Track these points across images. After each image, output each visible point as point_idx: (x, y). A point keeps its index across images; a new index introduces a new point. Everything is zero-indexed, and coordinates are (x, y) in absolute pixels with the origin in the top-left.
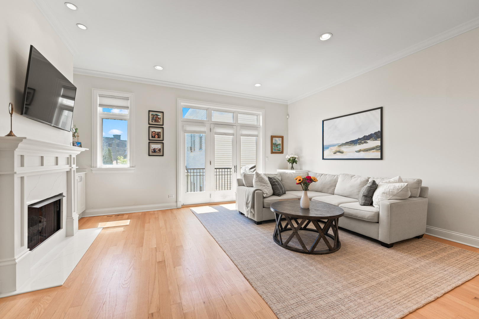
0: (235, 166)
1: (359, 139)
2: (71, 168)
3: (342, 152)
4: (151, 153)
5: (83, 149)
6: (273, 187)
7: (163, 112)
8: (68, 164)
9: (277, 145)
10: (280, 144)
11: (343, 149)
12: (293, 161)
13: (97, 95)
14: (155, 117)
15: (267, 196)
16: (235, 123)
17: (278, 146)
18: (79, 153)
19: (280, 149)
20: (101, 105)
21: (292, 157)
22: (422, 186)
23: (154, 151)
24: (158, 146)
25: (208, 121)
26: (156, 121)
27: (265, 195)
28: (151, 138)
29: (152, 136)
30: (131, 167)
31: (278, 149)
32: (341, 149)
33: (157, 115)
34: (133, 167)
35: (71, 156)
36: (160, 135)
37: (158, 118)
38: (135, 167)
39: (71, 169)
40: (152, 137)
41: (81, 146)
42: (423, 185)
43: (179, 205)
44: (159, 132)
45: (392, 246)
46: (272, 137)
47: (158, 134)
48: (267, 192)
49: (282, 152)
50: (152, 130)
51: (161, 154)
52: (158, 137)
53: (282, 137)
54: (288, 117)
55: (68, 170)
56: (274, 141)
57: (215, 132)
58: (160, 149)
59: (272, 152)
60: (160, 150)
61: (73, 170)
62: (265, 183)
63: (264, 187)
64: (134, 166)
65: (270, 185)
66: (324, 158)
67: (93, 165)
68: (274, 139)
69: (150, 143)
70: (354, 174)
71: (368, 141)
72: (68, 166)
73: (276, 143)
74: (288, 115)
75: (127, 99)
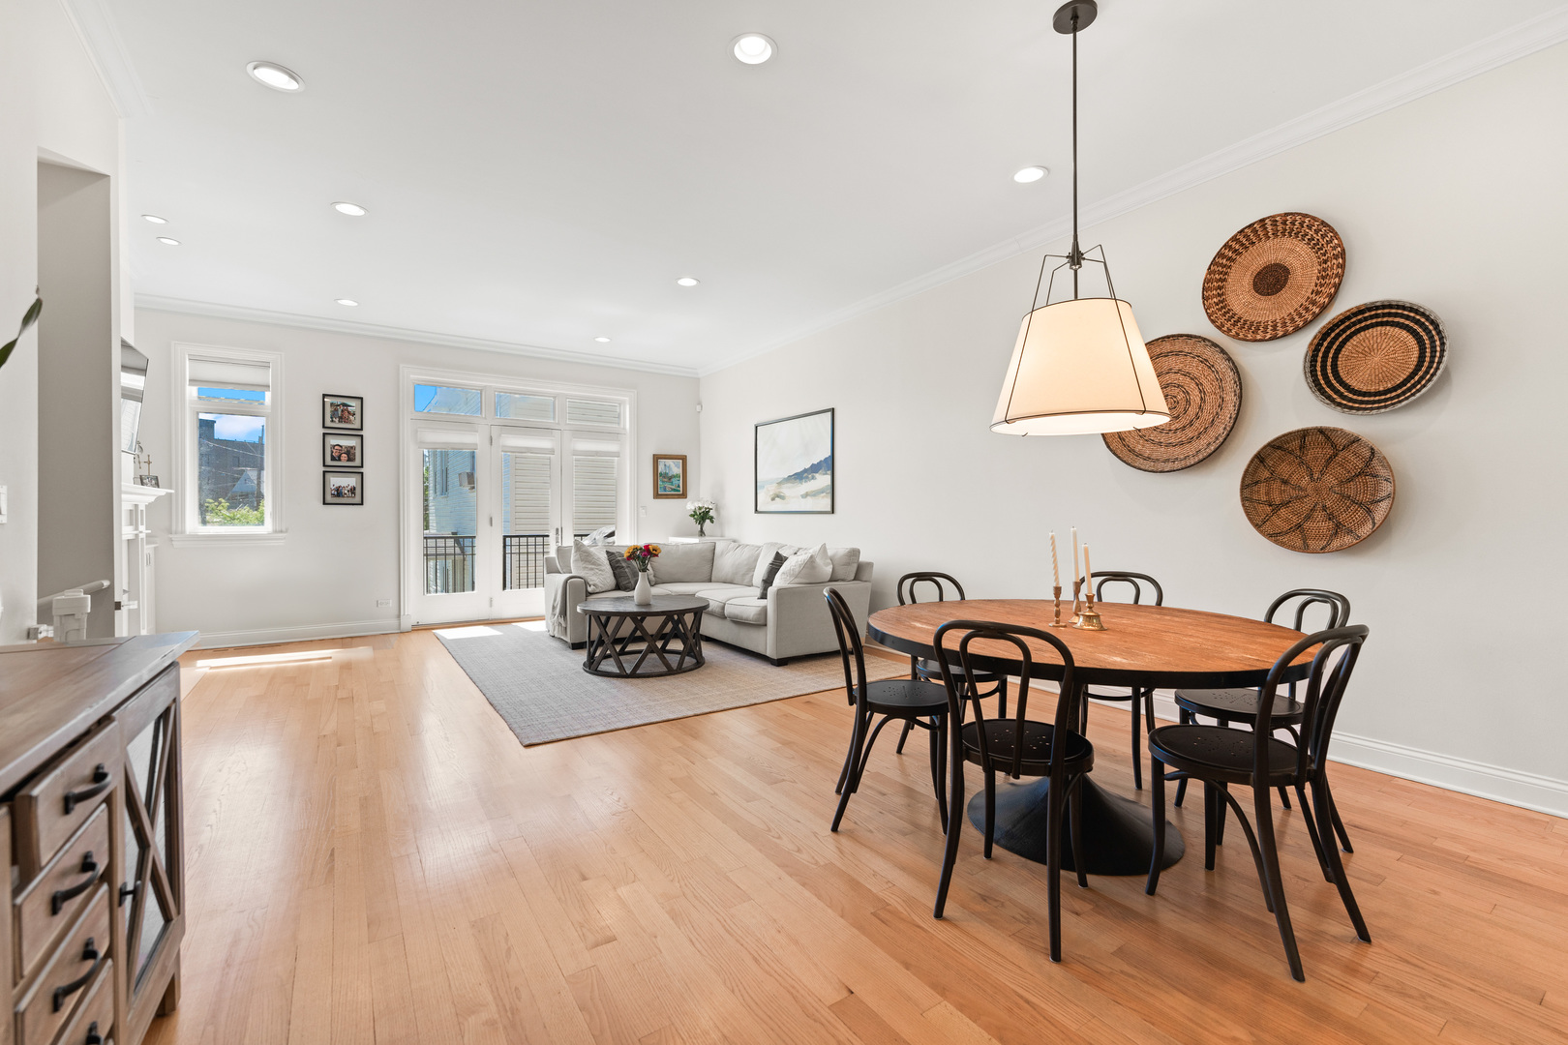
0: (557, 530)
1: (805, 471)
2: (136, 532)
3: (782, 498)
4: (329, 498)
5: (162, 492)
6: (616, 572)
7: (362, 399)
8: (131, 524)
9: (670, 478)
10: (677, 476)
11: (787, 490)
12: (703, 516)
13: (184, 358)
14: (340, 411)
15: (598, 591)
16: (558, 424)
17: (673, 480)
18: (152, 499)
19: (679, 486)
20: (193, 381)
21: (700, 508)
22: (860, 560)
23: (338, 492)
24: (348, 482)
25: (485, 418)
26: (341, 419)
27: (590, 589)
28: (329, 462)
29: (332, 456)
30: (275, 532)
31: (673, 487)
32: (782, 490)
33: (344, 405)
34: (281, 532)
35: (136, 506)
36: (354, 454)
37: (349, 412)
38: (286, 532)
39: (137, 535)
40: (333, 459)
41: (157, 485)
42: (863, 558)
43: (406, 624)
44: (352, 447)
45: (786, 664)
46: (657, 458)
47: (350, 453)
48: (597, 582)
49: (684, 495)
50: (332, 441)
51: (357, 499)
52: (349, 460)
53: (684, 459)
54: (698, 408)
55: (131, 537)
56: (661, 468)
57: (503, 446)
58: (354, 488)
59: (657, 496)
60: (353, 490)
61: (141, 536)
62: (593, 564)
63: (592, 572)
64: (284, 529)
65: (609, 567)
66: (758, 509)
67: (174, 528)
68: (662, 462)
69: (327, 475)
70: (785, 543)
71: (817, 475)
72: (131, 528)
73: (666, 474)
74: (700, 404)
75: (265, 366)
